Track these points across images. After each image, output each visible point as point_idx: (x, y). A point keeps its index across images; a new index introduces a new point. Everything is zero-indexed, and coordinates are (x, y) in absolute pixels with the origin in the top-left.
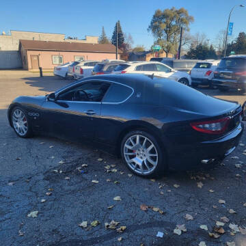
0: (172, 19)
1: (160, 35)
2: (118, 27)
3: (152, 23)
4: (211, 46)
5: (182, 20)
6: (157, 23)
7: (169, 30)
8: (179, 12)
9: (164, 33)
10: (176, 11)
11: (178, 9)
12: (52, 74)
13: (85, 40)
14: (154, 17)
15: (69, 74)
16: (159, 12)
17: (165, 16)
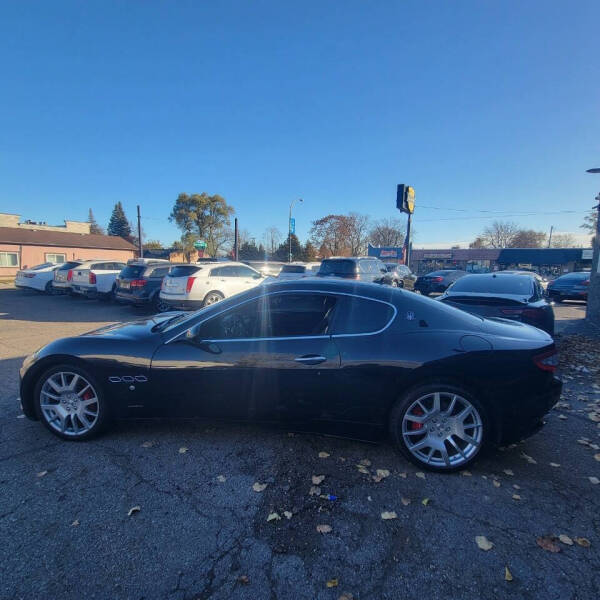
0: (205, 208)
1: (188, 228)
2: (118, 210)
3: (174, 210)
4: (261, 247)
5: (218, 210)
6: (183, 211)
7: (201, 221)
8: (213, 200)
9: (194, 225)
10: (210, 198)
11: (212, 196)
12: (12, 286)
13: (65, 226)
14: (178, 202)
15: (55, 285)
16: (184, 196)
17: (194, 202)
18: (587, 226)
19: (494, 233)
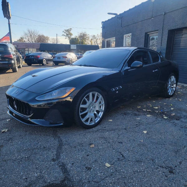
18: (64, 35)
19: (29, 35)
